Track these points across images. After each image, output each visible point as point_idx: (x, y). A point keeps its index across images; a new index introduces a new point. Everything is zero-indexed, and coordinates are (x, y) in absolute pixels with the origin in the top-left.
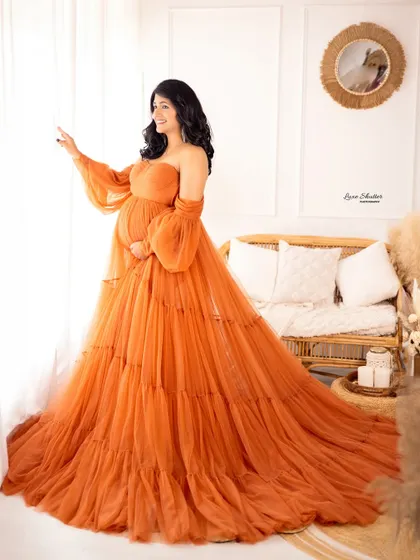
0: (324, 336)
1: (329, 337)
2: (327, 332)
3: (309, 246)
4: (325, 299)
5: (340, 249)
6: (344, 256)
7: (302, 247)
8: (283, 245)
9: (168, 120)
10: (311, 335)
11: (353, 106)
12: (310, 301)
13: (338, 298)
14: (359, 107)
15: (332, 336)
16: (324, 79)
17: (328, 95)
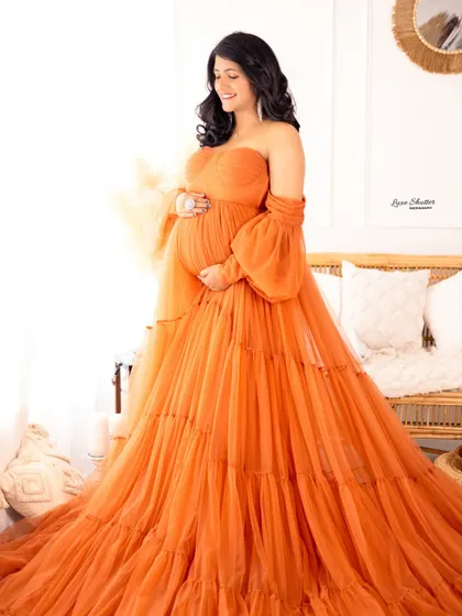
0: (420, 395)
1: (425, 396)
2: (424, 390)
3: (382, 268)
4: (410, 343)
5: (429, 271)
6: (433, 281)
7: (375, 271)
8: (348, 268)
9: (236, 92)
10: (402, 394)
11: (439, 70)
12: (391, 346)
13: (428, 339)
14: (448, 71)
15: (431, 395)
16: (398, 31)
17: (404, 54)
